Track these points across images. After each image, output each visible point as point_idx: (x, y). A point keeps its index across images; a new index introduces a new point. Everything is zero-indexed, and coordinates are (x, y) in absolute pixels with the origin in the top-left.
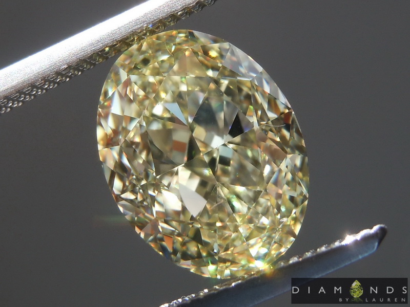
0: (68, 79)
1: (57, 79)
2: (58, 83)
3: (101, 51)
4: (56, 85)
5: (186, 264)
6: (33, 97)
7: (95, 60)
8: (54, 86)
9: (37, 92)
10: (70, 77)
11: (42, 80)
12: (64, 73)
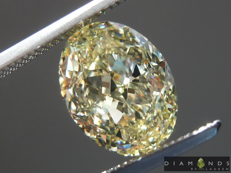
0: (41, 53)
1: (35, 54)
2: (36, 56)
3: (58, 37)
4: (35, 57)
5: (114, 149)
6: (23, 64)
7: (55, 42)
8: (34, 57)
9: (25, 62)
10: (43, 52)
11: (27, 55)
12: (39, 50)
